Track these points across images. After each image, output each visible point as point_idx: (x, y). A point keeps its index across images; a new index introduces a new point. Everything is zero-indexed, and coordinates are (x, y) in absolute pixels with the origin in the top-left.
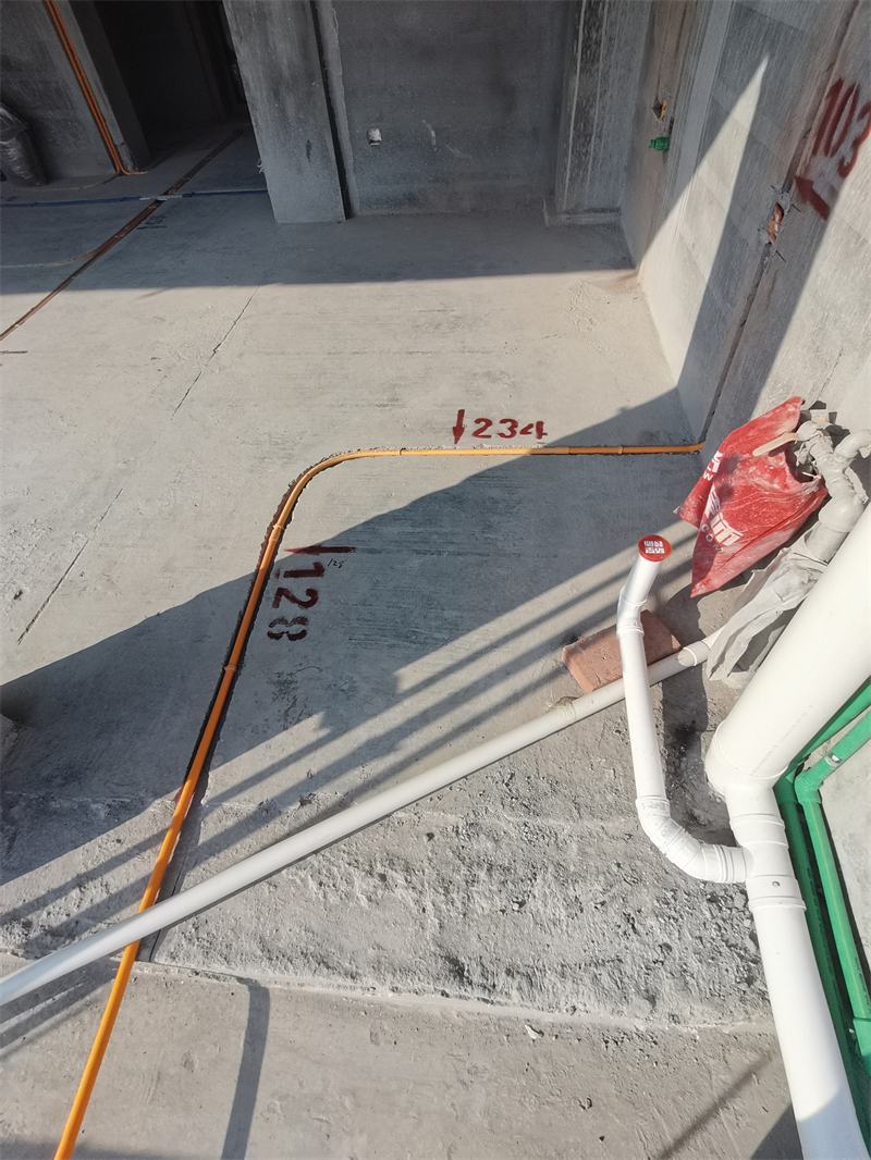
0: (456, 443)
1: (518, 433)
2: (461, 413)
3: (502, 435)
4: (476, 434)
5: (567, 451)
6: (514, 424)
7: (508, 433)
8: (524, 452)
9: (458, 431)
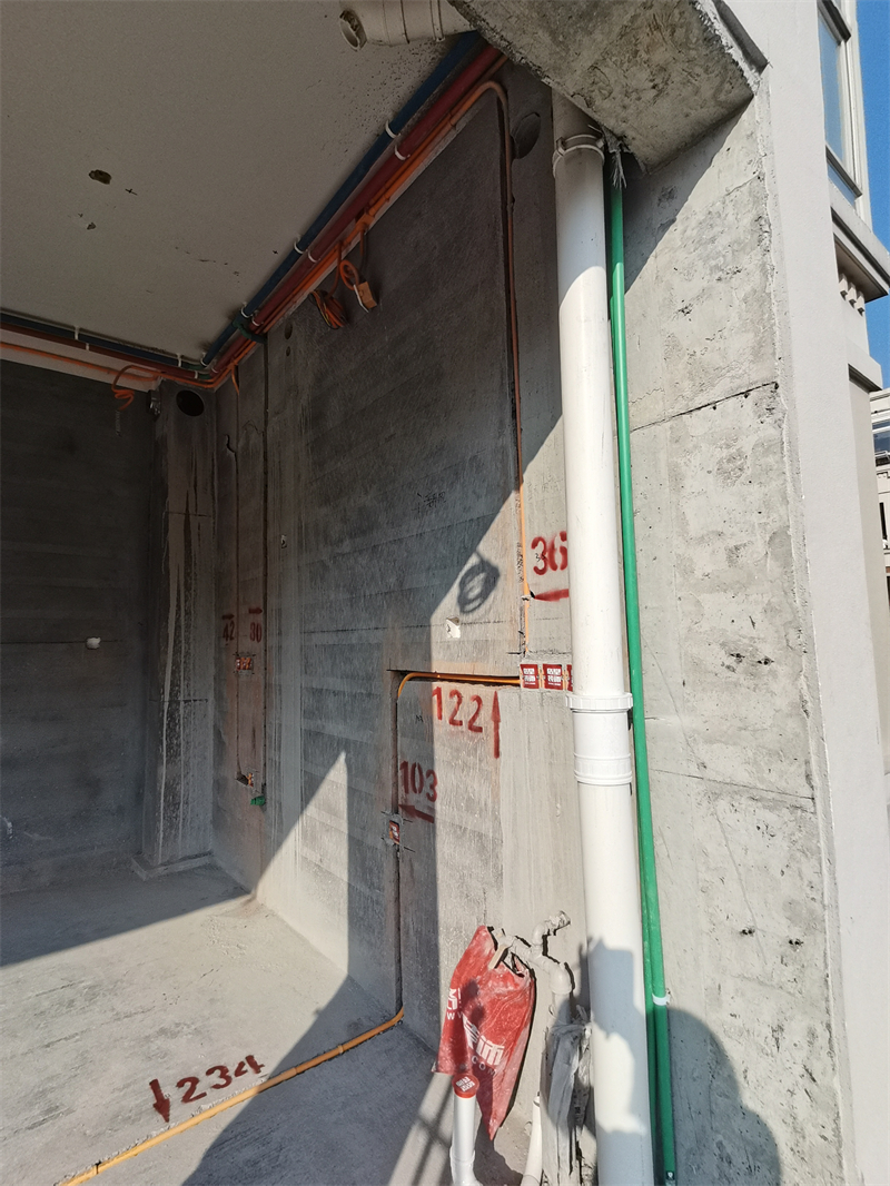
0: (167, 1120)
1: (233, 1076)
2: (155, 1085)
3: (217, 1087)
4: (187, 1099)
5: (293, 1072)
6: (223, 1071)
7: (223, 1082)
8: (251, 1093)
9: (162, 1106)
